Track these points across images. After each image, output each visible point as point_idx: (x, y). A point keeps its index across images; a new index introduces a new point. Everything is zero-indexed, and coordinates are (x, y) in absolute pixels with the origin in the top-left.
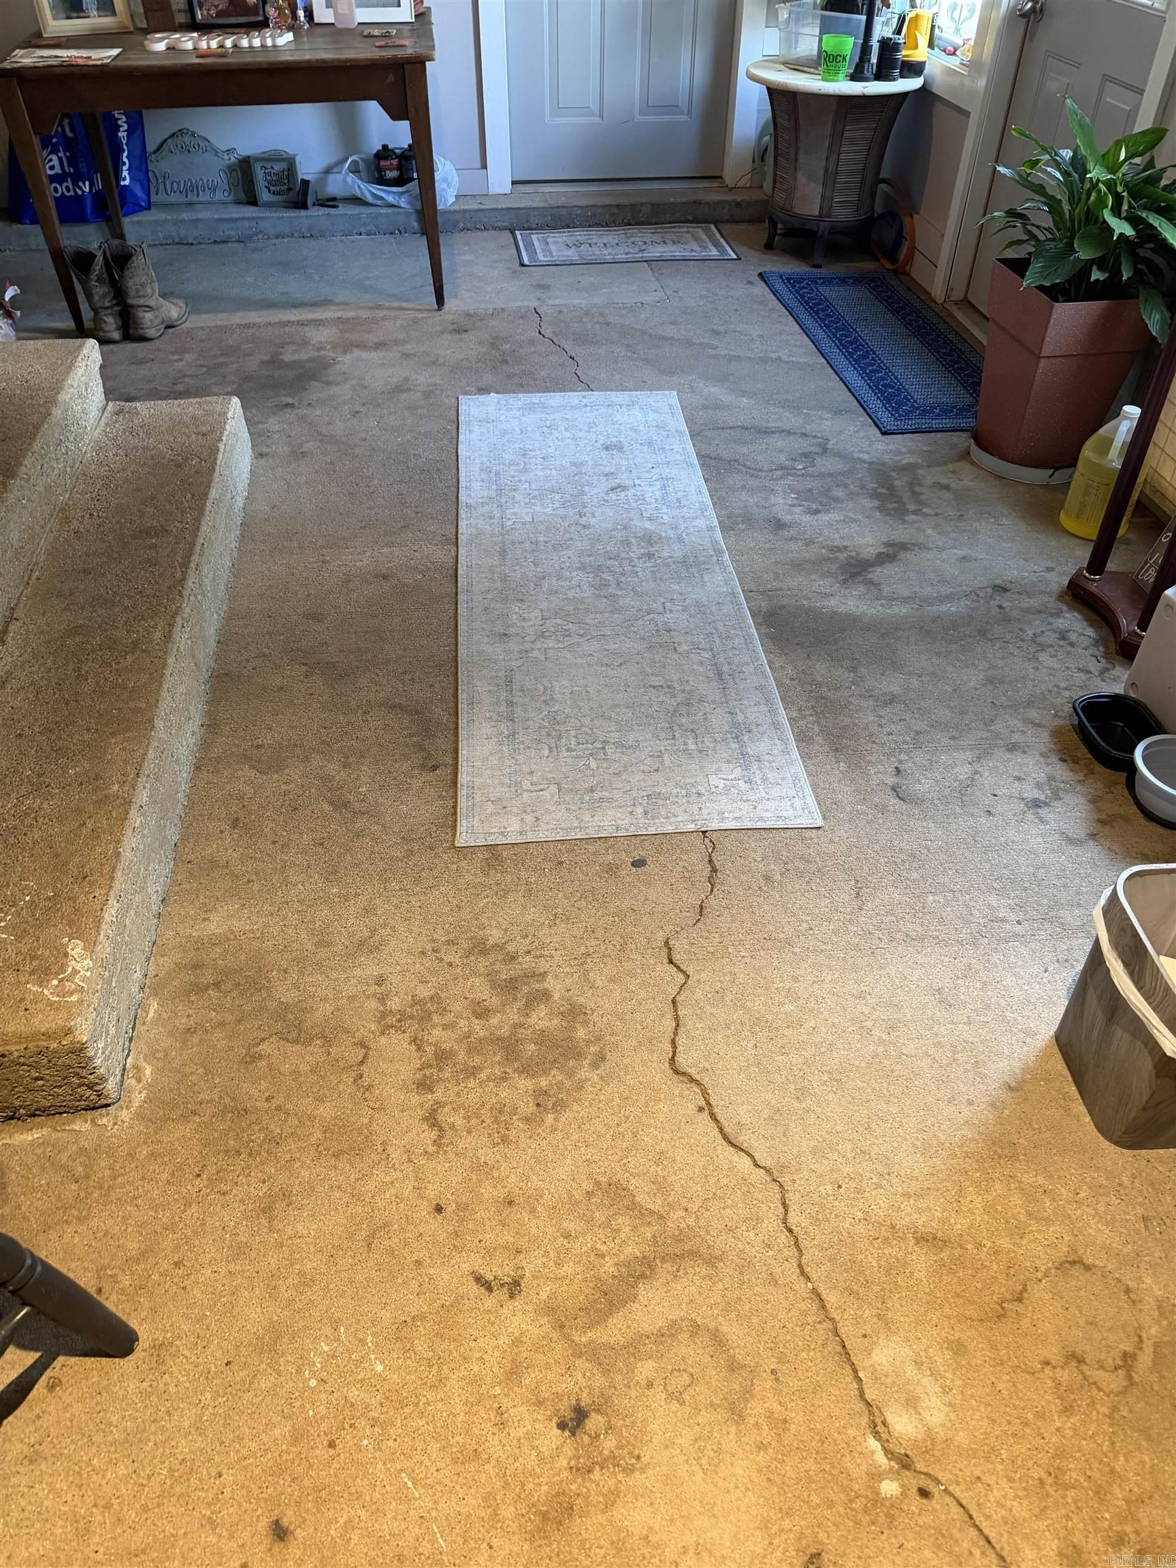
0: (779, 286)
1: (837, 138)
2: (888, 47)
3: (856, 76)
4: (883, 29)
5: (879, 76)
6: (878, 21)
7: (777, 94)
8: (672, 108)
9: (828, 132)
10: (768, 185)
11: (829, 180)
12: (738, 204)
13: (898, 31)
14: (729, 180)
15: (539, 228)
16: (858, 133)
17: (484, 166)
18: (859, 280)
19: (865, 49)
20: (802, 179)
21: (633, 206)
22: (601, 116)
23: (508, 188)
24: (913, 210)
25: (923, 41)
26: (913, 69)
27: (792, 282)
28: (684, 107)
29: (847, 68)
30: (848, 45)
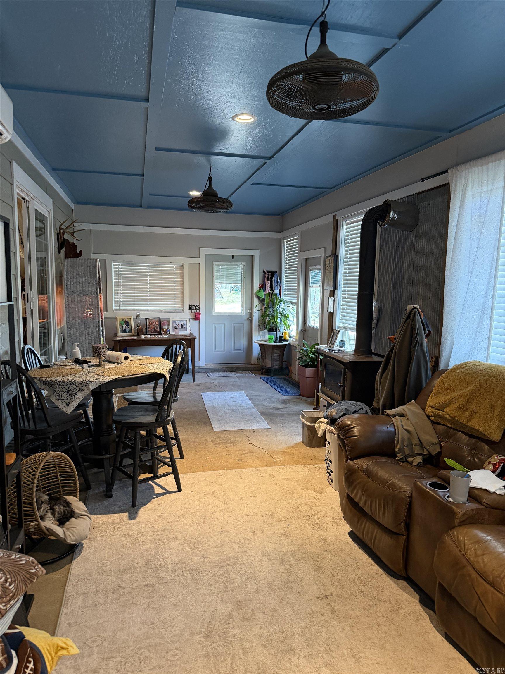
0: (264, 379)
1: (273, 353)
2: (281, 337)
3: (275, 341)
4: (279, 334)
5: (280, 342)
6: (278, 333)
7: (260, 345)
8: (240, 350)
9: (271, 352)
10: (261, 364)
11: (273, 360)
12: (255, 367)
13: (282, 334)
14: (253, 363)
15: (212, 372)
16: (277, 352)
17: (200, 361)
18: (281, 378)
19: (276, 337)
20: (267, 360)
21: (232, 368)
22: (225, 351)
23: (205, 365)
24: (291, 366)
25: (287, 336)
26: (287, 341)
27: (266, 378)
28: (242, 349)
29: (273, 340)
30: (273, 337)
